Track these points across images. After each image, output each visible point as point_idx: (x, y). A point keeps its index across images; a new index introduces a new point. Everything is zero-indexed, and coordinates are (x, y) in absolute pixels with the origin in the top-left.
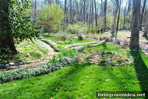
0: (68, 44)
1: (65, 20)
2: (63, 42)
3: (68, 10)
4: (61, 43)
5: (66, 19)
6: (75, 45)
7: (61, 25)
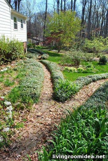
0: (84, 72)
1: (81, 34)
2: (75, 69)
3: (85, 23)
4: (71, 70)
5: (82, 32)
6: (96, 78)
7: (76, 40)
